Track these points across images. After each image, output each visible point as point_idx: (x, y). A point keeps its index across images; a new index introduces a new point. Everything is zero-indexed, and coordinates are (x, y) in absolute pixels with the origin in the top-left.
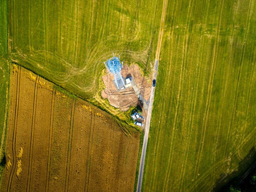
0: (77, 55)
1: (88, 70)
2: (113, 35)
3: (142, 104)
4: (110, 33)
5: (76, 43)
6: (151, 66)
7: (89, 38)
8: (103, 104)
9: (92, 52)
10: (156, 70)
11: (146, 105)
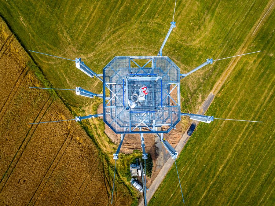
0: (88, 28)
1: (94, 61)
2: (161, 21)
3: (157, 155)
4: (157, 16)
5: (94, 8)
6: (199, 100)
7: (119, 9)
8: (93, 126)
9: (113, 34)
10: (204, 109)
11: (162, 159)
